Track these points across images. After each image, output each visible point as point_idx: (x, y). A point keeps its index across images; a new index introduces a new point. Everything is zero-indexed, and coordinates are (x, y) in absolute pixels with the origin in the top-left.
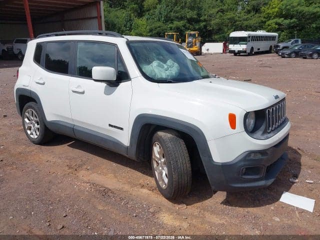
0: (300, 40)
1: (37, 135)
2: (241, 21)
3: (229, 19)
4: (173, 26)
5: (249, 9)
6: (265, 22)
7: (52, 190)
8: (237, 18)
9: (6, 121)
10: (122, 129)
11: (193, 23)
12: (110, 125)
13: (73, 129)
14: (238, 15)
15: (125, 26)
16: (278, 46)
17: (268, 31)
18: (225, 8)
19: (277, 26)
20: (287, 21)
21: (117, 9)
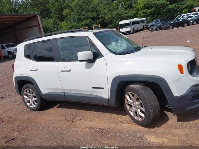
0: (159, 20)
1: (35, 105)
2: (123, 14)
3: (115, 14)
4: (84, 23)
5: (126, 7)
6: (137, 13)
7: (65, 138)
8: (120, 13)
9: (5, 101)
10: (103, 88)
11: (95, 20)
12: (93, 88)
13: (64, 96)
14: (120, 11)
15: (54, 28)
16: (148, 25)
17: (140, 18)
18: (112, 8)
19: (144, 14)
20: (149, 11)
21: (46, 19)
